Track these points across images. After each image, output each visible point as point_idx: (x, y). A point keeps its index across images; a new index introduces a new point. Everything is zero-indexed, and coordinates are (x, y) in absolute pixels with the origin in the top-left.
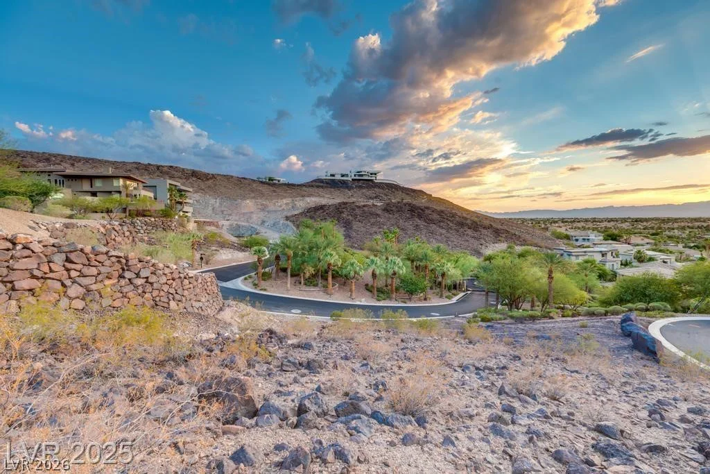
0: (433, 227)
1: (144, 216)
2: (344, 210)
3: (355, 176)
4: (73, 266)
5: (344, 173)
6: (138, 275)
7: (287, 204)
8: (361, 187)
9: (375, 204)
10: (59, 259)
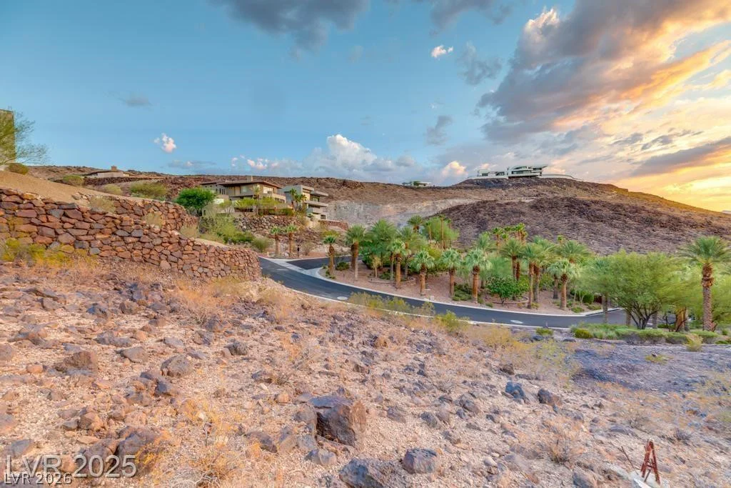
0: (599, 225)
1: (270, 214)
2: (482, 209)
3: (512, 173)
4: (67, 219)
5: (499, 171)
6: (130, 235)
7: (427, 207)
8: (518, 185)
9: (523, 201)
10: (57, 214)
